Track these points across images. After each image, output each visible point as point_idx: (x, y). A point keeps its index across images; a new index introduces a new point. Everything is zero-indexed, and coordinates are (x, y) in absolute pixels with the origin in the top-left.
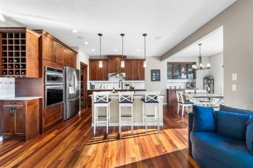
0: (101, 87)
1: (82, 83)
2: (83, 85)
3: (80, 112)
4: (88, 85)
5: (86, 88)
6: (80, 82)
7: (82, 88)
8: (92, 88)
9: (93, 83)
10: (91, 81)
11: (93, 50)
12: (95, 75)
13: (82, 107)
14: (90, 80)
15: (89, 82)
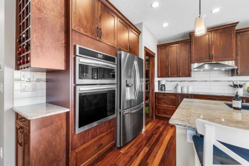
0: (176, 87)
1: (147, 81)
2: (149, 85)
3: (144, 130)
4: (156, 84)
5: (153, 90)
6: (144, 79)
7: (147, 88)
8: (162, 90)
9: (164, 81)
10: (159, 79)
11: (165, 25)
12: (167, 68)
13: (147, 115)
14: (158, 77)
15: (156, 79)
